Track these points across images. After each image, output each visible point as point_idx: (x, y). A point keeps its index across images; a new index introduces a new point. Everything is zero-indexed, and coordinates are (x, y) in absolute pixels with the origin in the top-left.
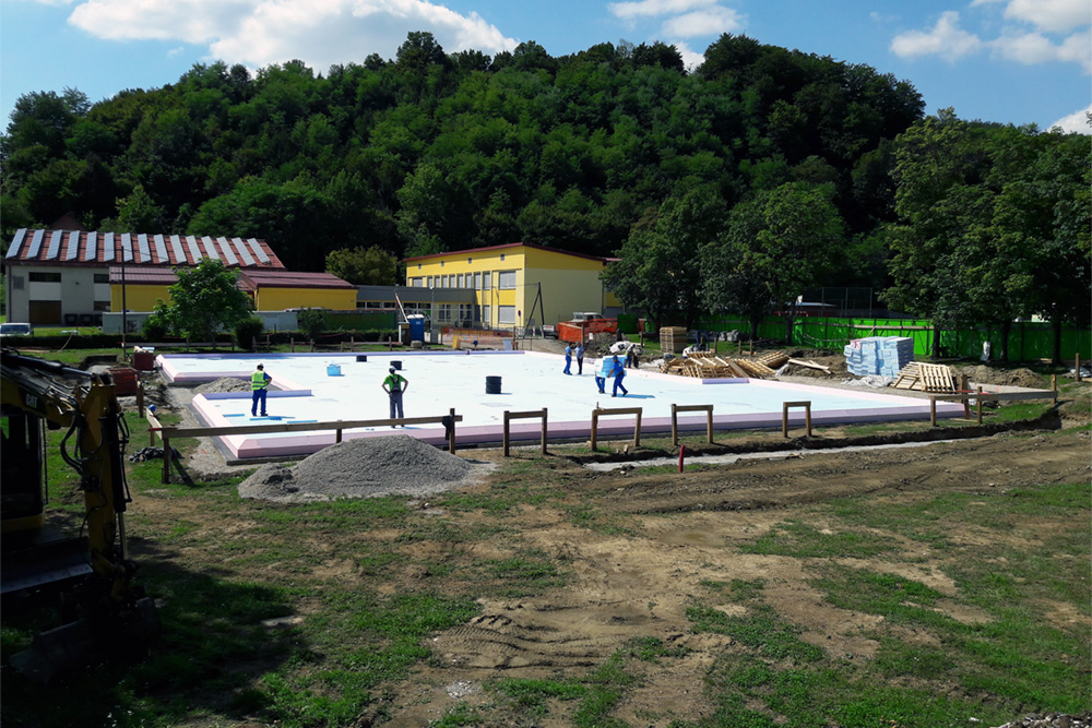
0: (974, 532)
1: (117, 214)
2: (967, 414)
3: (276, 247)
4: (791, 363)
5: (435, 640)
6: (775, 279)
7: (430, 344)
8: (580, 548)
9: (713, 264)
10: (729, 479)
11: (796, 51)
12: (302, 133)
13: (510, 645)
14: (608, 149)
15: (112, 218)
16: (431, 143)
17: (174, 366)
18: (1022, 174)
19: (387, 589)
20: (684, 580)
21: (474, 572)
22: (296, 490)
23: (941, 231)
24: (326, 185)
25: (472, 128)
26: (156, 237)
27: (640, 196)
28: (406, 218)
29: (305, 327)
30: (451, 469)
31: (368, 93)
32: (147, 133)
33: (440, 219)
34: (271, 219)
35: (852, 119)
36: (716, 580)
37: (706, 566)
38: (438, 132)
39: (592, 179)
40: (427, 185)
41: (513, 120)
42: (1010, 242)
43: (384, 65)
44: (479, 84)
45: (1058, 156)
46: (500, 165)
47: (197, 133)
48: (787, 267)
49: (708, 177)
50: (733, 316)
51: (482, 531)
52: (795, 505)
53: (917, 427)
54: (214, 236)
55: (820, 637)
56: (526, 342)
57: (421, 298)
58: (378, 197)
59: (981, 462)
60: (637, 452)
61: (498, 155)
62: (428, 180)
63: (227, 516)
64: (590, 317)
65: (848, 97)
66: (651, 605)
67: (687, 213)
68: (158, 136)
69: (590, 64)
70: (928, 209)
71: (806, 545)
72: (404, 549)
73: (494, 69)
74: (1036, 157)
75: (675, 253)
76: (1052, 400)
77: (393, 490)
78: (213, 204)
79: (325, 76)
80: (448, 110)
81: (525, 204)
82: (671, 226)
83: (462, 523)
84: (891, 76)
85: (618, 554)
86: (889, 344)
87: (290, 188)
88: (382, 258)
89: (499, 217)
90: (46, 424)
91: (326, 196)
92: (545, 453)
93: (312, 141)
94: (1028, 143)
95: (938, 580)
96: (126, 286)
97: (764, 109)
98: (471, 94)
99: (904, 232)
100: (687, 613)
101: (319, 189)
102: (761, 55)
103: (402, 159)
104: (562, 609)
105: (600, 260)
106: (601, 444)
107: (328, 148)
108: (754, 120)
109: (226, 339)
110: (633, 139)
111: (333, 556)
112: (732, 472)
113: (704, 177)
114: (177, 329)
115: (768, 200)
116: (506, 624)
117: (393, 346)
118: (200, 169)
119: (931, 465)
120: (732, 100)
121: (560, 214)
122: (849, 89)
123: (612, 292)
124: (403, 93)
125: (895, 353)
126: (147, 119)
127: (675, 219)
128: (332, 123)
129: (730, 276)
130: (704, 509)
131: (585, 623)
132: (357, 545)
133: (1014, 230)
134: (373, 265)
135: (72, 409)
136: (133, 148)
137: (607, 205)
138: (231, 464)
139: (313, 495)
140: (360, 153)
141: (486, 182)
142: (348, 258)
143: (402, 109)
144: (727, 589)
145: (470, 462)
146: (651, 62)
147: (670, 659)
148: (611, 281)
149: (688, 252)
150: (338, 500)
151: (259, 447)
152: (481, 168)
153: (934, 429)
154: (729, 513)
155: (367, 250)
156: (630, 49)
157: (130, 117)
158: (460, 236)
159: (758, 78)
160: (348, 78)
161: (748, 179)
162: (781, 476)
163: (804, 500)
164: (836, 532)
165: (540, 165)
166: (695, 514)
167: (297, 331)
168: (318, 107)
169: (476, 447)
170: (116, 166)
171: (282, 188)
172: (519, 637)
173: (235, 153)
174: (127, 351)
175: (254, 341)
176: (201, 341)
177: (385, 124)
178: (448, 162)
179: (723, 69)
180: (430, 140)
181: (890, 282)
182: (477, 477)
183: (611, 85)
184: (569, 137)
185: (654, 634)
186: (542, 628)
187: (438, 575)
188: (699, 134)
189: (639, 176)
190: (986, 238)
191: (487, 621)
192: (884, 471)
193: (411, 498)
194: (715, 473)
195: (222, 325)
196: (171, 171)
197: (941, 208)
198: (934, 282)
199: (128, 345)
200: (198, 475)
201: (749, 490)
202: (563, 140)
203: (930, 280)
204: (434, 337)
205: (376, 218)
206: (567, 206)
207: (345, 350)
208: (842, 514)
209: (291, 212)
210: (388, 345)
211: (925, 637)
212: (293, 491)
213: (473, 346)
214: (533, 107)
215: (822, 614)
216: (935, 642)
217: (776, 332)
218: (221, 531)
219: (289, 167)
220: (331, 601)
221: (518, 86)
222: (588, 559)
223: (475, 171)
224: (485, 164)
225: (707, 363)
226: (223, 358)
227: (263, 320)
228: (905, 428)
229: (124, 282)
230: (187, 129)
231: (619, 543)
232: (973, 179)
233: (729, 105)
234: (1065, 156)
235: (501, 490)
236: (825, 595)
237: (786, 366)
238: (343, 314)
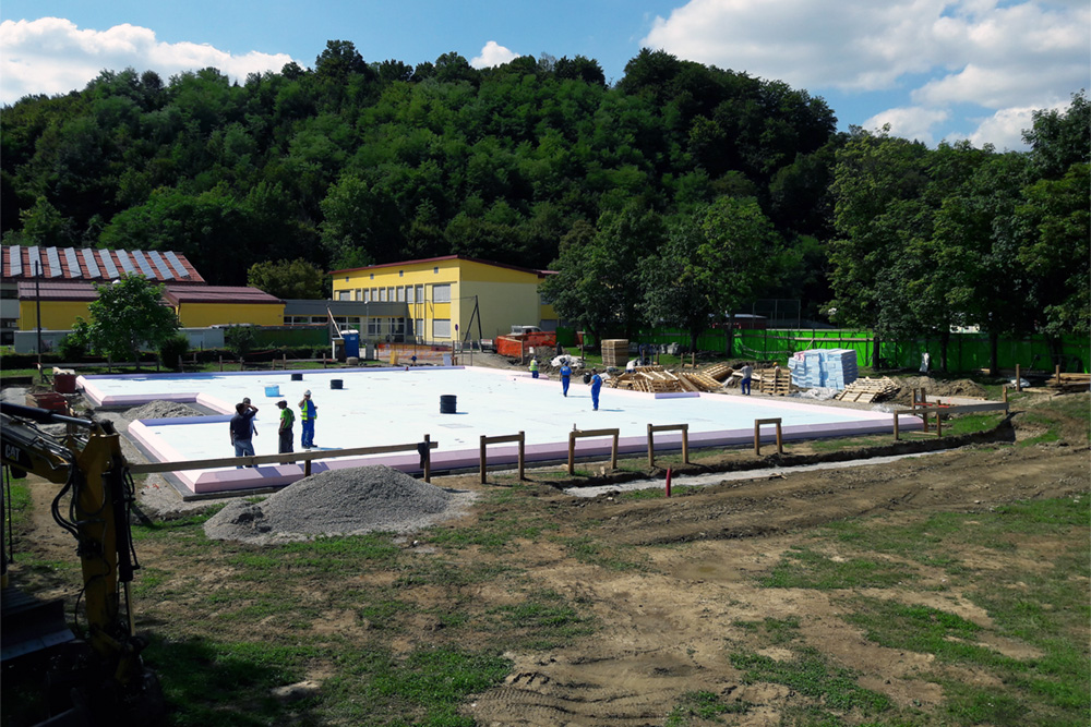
0: (982, 554)
1: (21, 226)
2: (925, 427)
3: (194, 261)
4: (735, 376)
5: (474, 705)
6: (715, 293)
7: (366, 360)
8: (595, 588)
9: (654, 277)
10: (720, 503)
11: (714, 67)
12: (217, 142)
13: (557, 708)
14: (536, 160)
15: (16, 230)
16: (354, 153)
17: (99, 389)
18: (958, 189)
19: (401, 646)
20: (715, 621)
21: (490, 620)
22: (269, 529)
23: (879, 247)
24: (245, 195)
25: (397, 139)
26: (66, 251)
27: (567, 208)
28: (329, 230)
29: (234, 344)
30: (432, 500)
31: (286, 101)
32: (51, 141)
33: (365, 231)
34: (187, 231)
35: (768, 134)
36: (749, 619)
37: (733, 604)
38: (361, 142)
39: (519, 191)
40: (351, 197)
41: (438, 131)
42: (951, 256)
43: (302, 73)
44: (401, 94)
45: (994, 172)
46: (425, 175)
47: (107, 141)
48: (727, 280)
49: (635, 189)
50: (673, 329)
51: (485, 573)
52: (795, 530)
53: (879, 441)
54: (129, 248)
55: (879, 681)
56: (466, 358)
57: (352, 312)
58: (300, 207)
59: (959, 477)
60: (615, 474)
61: (423, 165)
62: (352, 190)
63: (198, 561)
64: (528, 331)
65: (765, 113)
66: (691, 652)
67: (625, 228)
68: (64, 144)
69: (515, 76)
70: (867, 223)
71: (824, 578)
72: (406, 595)
73: (416, 79)
74: (971, 172)
75: (614, 266)
76: (1004, 411)
77: (374, 526)
78: (125, 215)
79: (242, 84)
80: (370, 119)
81: (452, 216)
82: (610, 239)
83: (458, 561)
84: (804, 92)
85: (636, 594)
86: (833, 357)
87: (207, 199)
88: (307, 270)
89: (427, 229)
90: (10, 473)
91: (245, 206)
92: (523, 478)
93: (228, 150)
94: (962, 158)
95: (968, 610)
96: (41, 303)
97: (683, 126)
98: (394, 104)
99: (844, 246)
100: (732, 660)
101: (238, 200)
102: (679, 71)
103: (323, 169)
104: (597, 661)
105: (535, 273)
106: (579, 467)
107: (246, 157)
108: (675, 134)
109: (150, 358)
110: (561, 153)
111: (330, 608)
112: (720, 495)
113: (630, 190)
114: (98, 348)
115: (706, 214)
116: (545, 682)
117: (328, 363)
118: (109, 180)
119: (913, 482)
120: (653, 114)
121: (488, 226)
122: (764, 105)
123: (552, 306)
124: (323, 102)
125: (839, 365)
126: (52, 127)
127: (613, 232)
128: (250, 132)
129: (671, 290)
130: (706, 538)
131: (626, 676)
132: (354, 593)
133: (954, 244)
134: (298, 278)
135: (66, 463)
136: (37, 157)
137: (535, 217)
138: (188, 499)
139: (287, 533)
140: (280, 162)
141: (412, 193)
142: (271, 271)
143: (323, 119)
144: (762, 629)
145: (448, 491)
146: (573, 76)
147: (732, 716)
148: (550, 294)
149: (628, 264)
150: (317, 539)
151: (218, 481)
152: (406, 179)
153: (897, 443)
154: (732, 541)
155: (291, 263)
156: (551, 63)
157: (33, 124)
158: (389, 249)
159: (677, 94)
160: (266, 86)
161: (670, 192)
162: (772, 499)
163: (803, 525)
164: (848, 559)
165: (466, 176)
166: (700, 544)
167: (224, 349)
168: (235, 116)
169: (447, 473)
170: (19, 176)
171: (199, 199)
172: (563, 698)
173: (148, 163)
174: (45, 372)
175: (180, 360)
176: (123, 360)
177: (305, 133)
178: (371, 172)
179: (643, 84)
180: (352, 150)
181: (829, 296)
182: (460, 508)
183: (535, 98)
184: (495, 149)
185: (706, 687)
186: (583, 685)
187: (453, 625)
188: (622, 147)
189: (566, 189)
190: (927, 252)
191: (524, 681)
192: (870, 489)
193: (396, 535)
194: (703, 497)
195: (146, 343)
196: (78, 182)
197: (881, 222)
198: (875, 295)
199: (45, 365)
200: (155, 513)
201: (745, 515)
202: (487, 152)
203: (870, 293)
204: (369, 353)
205: (299, 229)
206: (495, 218)
207: (280, 367)
208: (847, 539)
209: (209, 224)
210: (322, 362)
211: (985, 678)
212: (265, 530)
213: (412, 362)
214: (458, 118)
215: (871, 653)
216: (996, 682)
217: (718, 345)
218: (198, 581)
219: (204, 177)
220: (344, 661)
221: (443, 97)
222: (607, 601)
223: (399, 182)
224: (410, 176)
225: (655, 376)
226: (148, 379)
227: (190, 338)
228: (869, 443)
229: (38, 299)
230: (96, 138)
231: (633, 580)
232: (910, 193)
233: (651, 120)
234: (1001, 173)
235: (490, 523)
236: (864, 632)
237: (731, 378)
238: (273, 330)
